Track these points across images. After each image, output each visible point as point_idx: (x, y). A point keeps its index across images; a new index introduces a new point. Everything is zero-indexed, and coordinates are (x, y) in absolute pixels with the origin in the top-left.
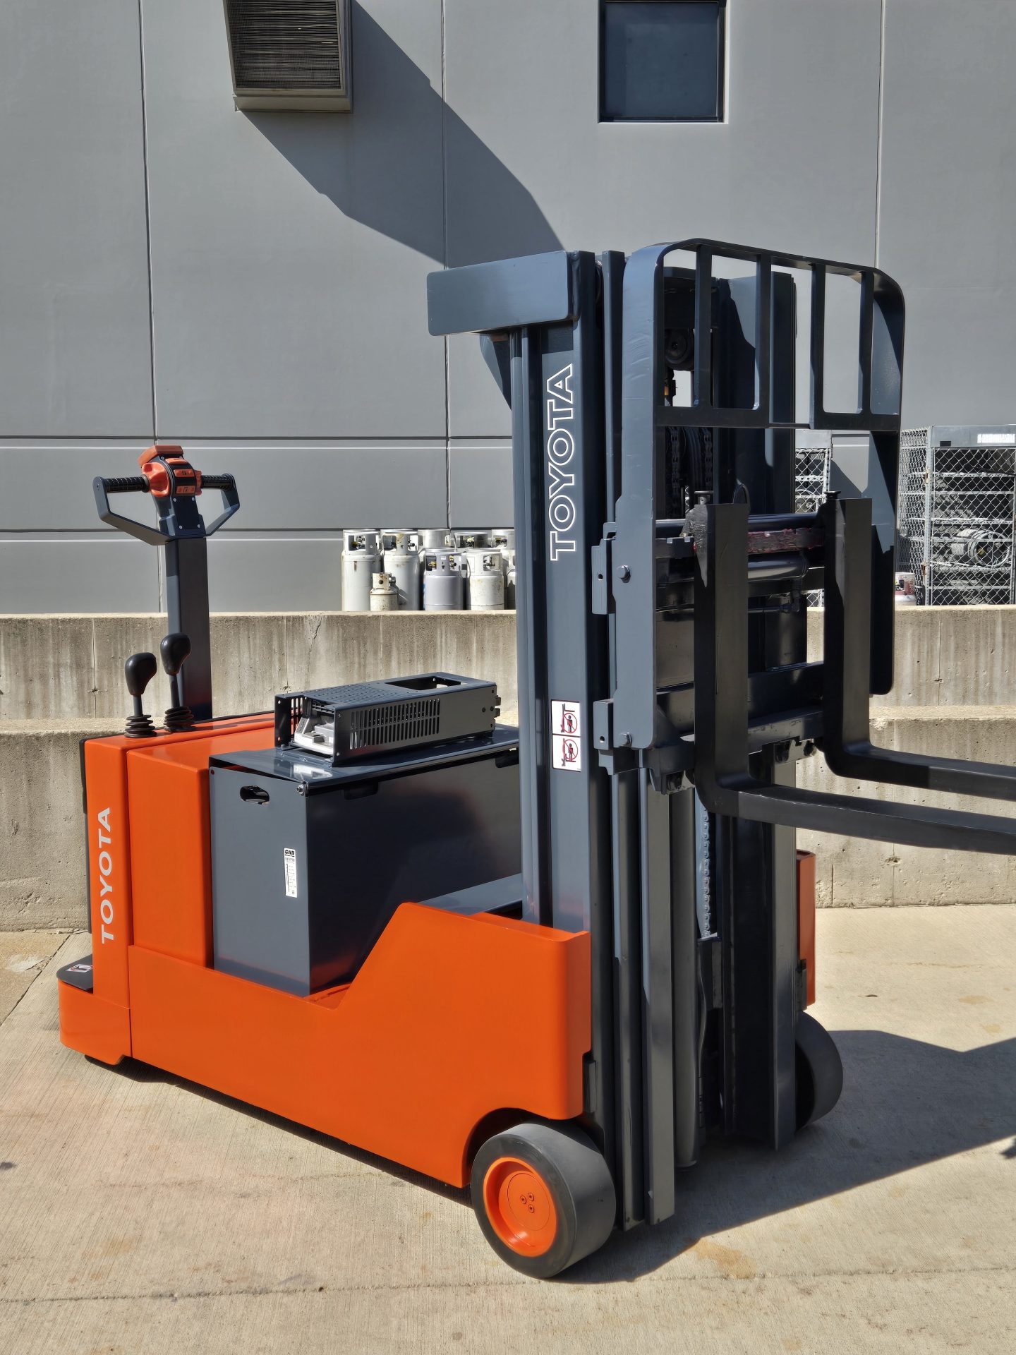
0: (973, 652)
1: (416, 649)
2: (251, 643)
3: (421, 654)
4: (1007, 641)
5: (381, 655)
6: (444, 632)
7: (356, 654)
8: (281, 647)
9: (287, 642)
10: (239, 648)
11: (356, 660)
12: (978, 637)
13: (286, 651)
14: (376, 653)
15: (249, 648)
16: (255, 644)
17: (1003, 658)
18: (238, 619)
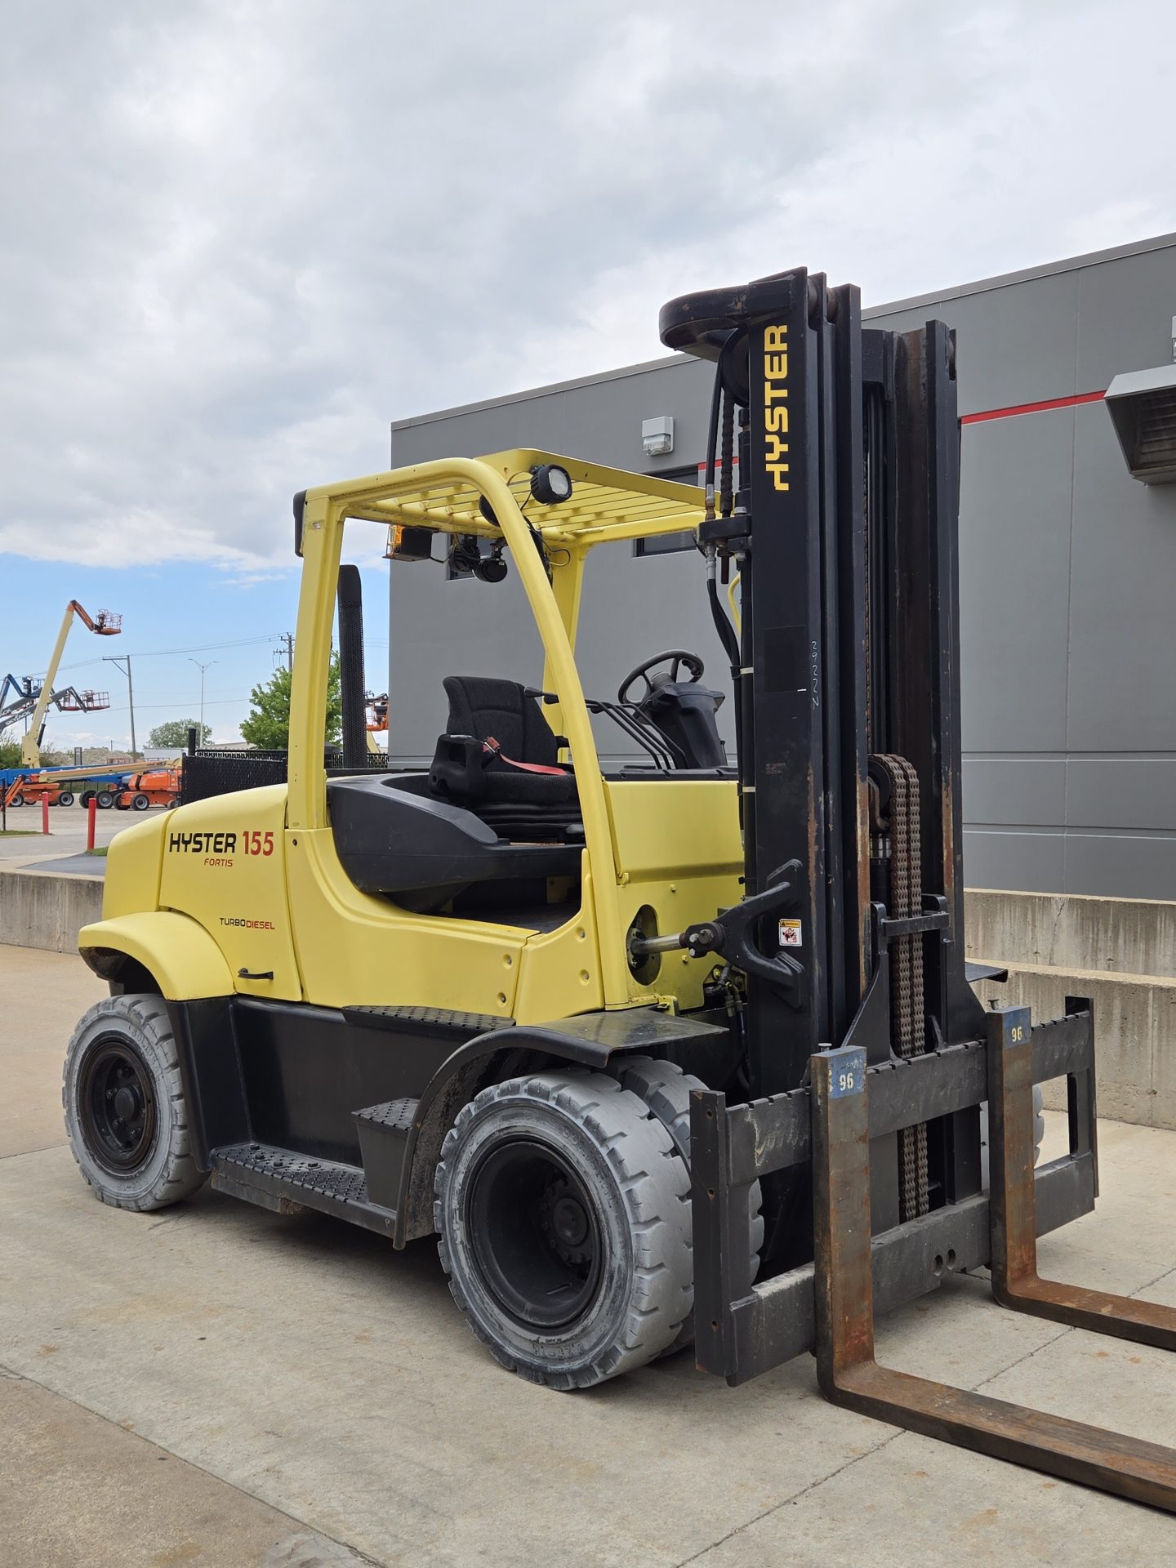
1: (1139, 931)
2: (1013, 915)
3: (1144, 936)
5: (1110, 934)
6: (1163, 919)
7: (1091, 932)
8: (1034, 920)
9: (1038, 916)
10: (1003, 918)
11: (1091, 936)
13: (1038, 924)
14: (1106, 931)
15: (1011, 919)
16: (1015, 916)
18: (1003, 895)
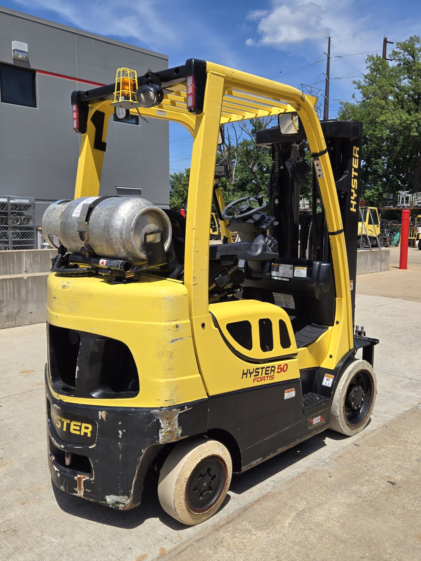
0: (8, 264)
4: (18, 261)
12: (9, 260)
17: (17, 266)
